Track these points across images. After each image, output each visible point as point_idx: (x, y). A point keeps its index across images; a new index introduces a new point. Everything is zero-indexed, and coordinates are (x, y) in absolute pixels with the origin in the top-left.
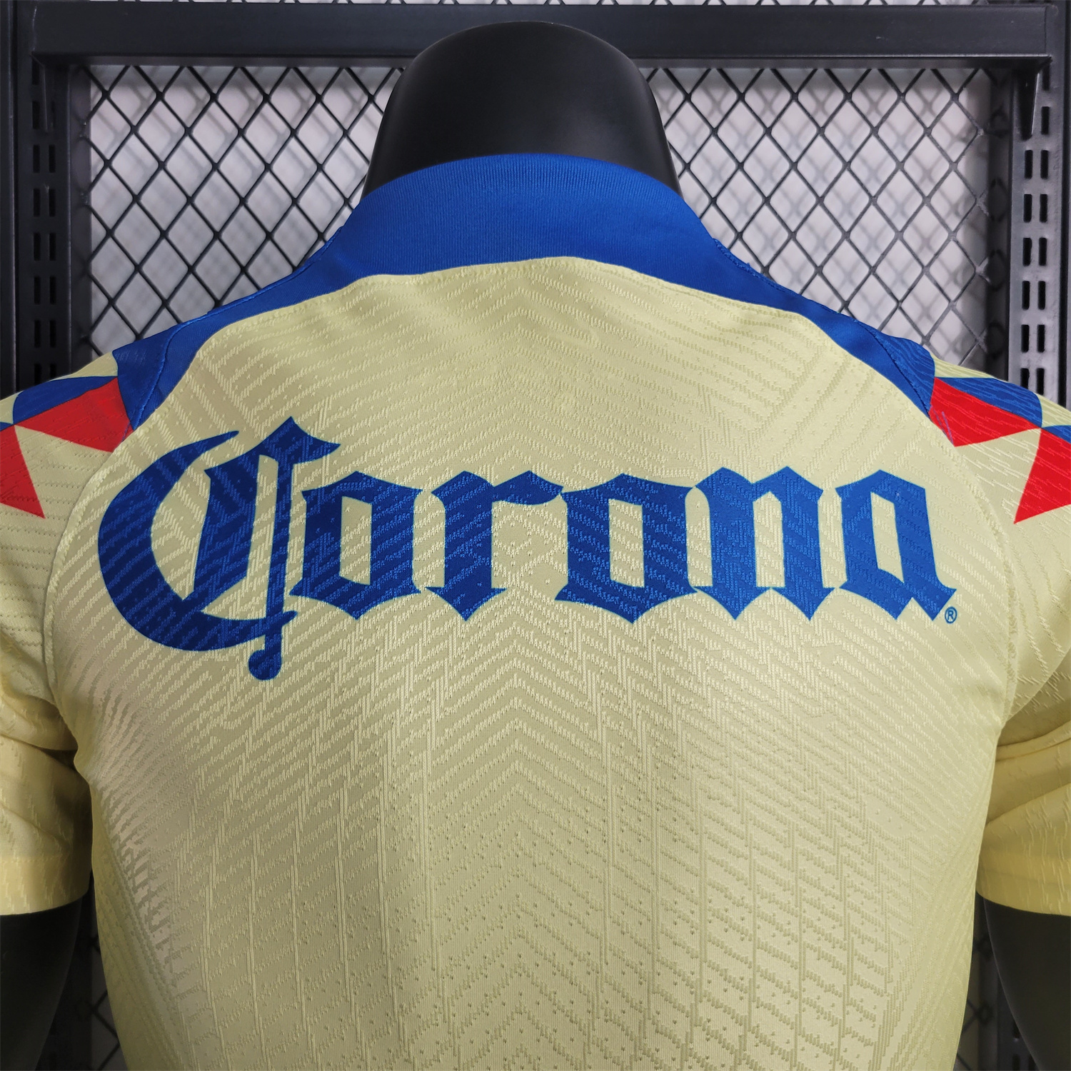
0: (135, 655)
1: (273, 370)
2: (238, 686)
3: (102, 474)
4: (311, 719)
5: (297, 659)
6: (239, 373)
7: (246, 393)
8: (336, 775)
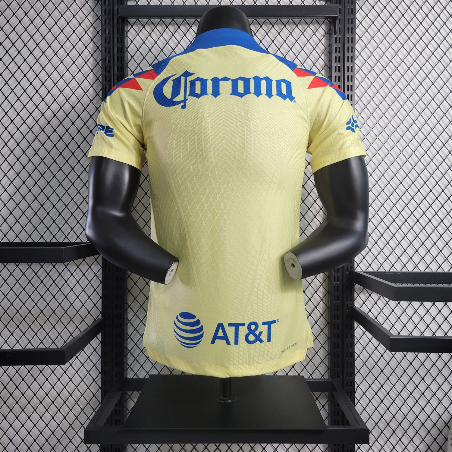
0: (161, 109)
1: (183, 63)
2: (179, 111)
3: (153, 83)
4: (191, 114)
5: (189, 105)
6: (177, 64)
7: (178, 67)
8: (195, 122)
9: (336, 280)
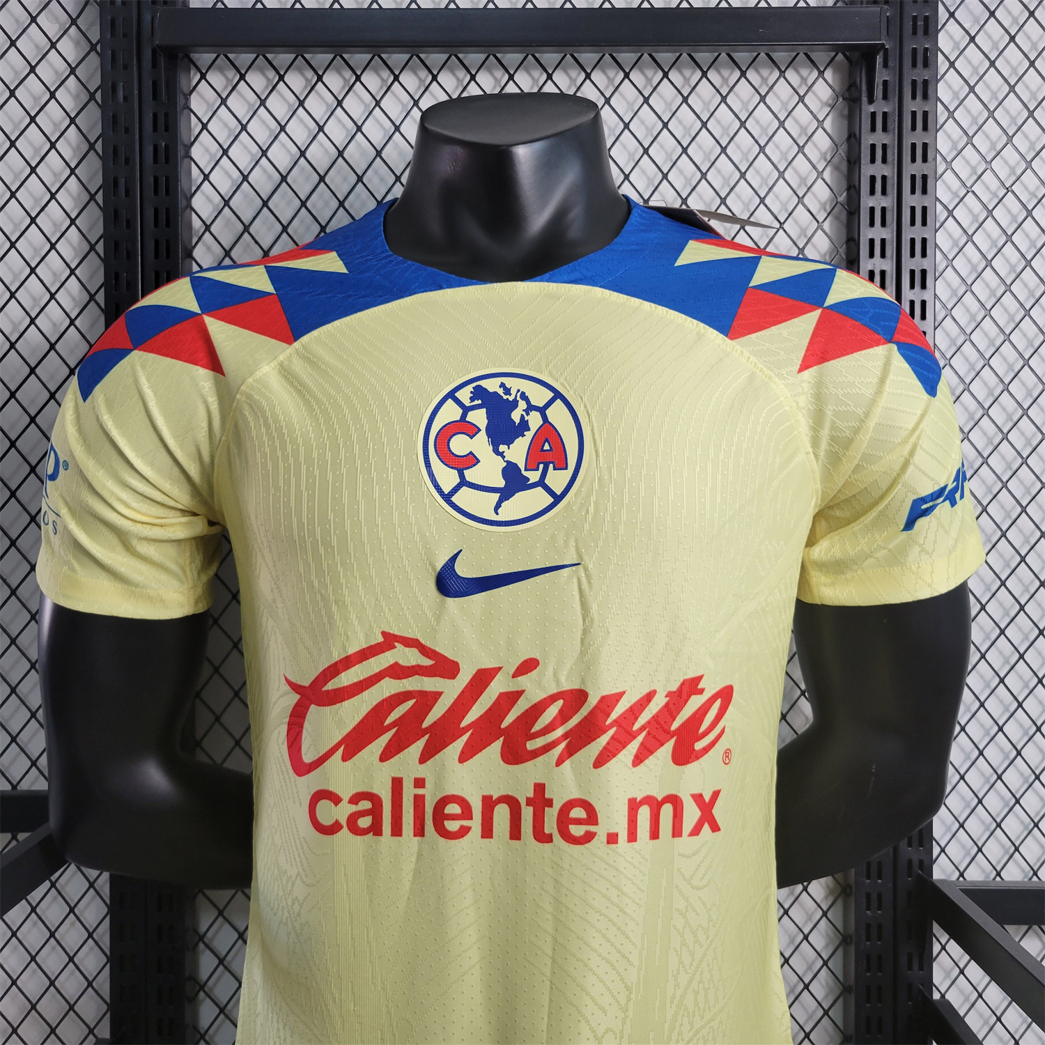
9: (874, 904)
